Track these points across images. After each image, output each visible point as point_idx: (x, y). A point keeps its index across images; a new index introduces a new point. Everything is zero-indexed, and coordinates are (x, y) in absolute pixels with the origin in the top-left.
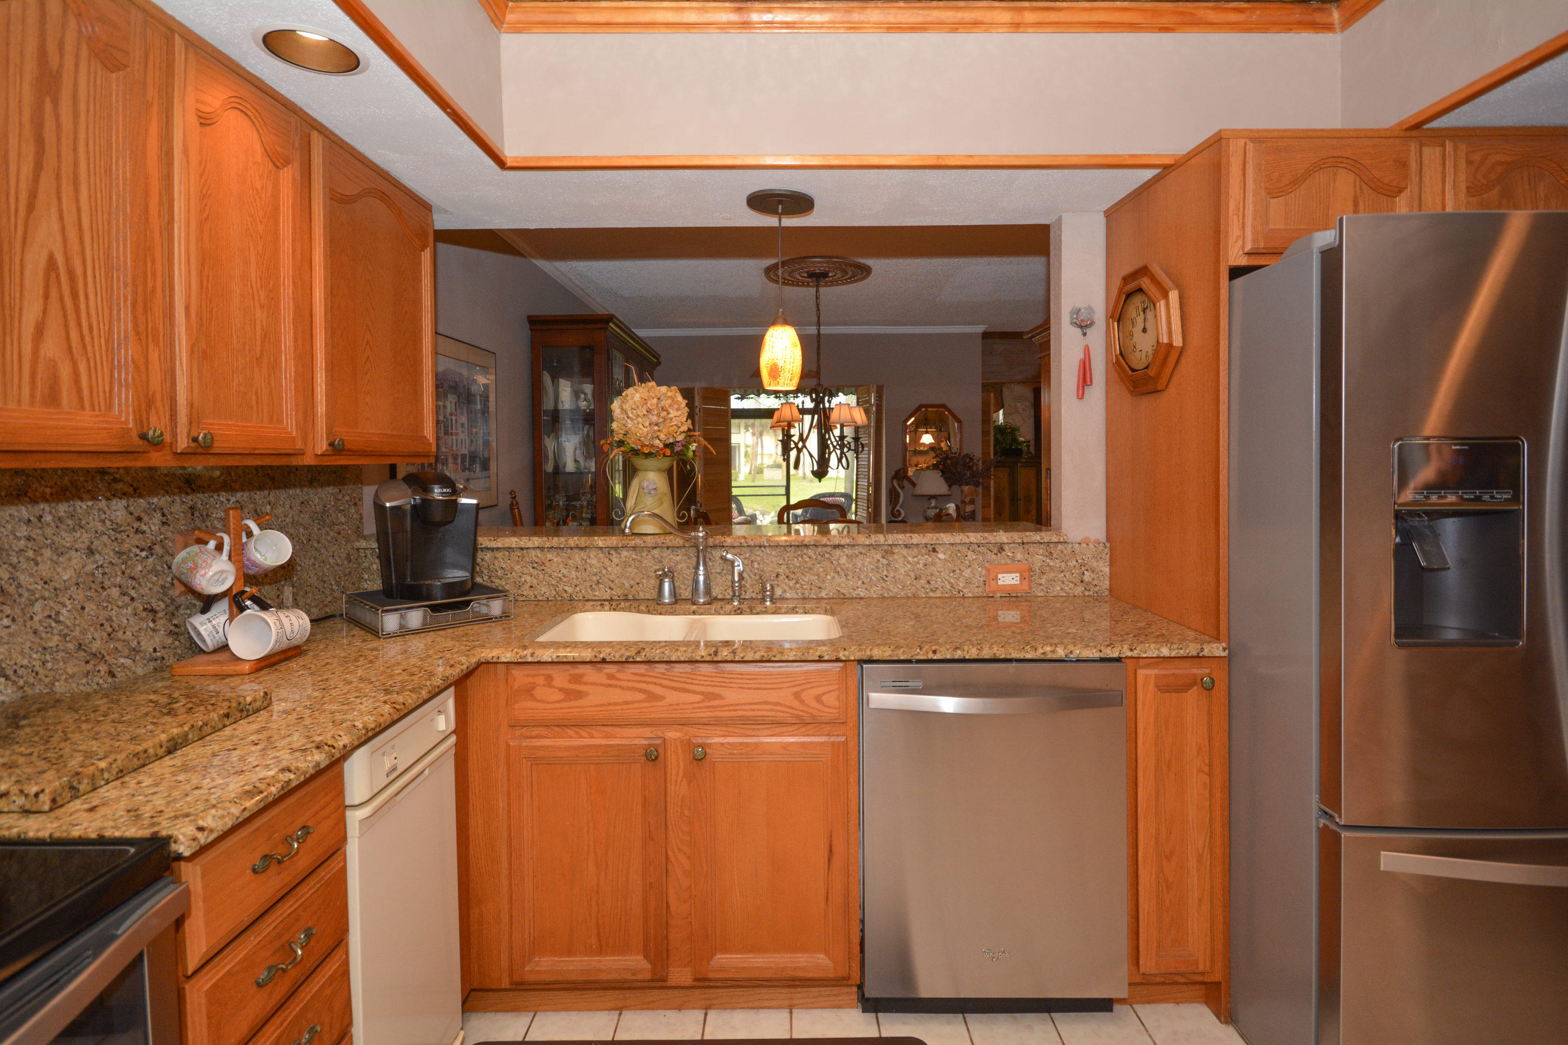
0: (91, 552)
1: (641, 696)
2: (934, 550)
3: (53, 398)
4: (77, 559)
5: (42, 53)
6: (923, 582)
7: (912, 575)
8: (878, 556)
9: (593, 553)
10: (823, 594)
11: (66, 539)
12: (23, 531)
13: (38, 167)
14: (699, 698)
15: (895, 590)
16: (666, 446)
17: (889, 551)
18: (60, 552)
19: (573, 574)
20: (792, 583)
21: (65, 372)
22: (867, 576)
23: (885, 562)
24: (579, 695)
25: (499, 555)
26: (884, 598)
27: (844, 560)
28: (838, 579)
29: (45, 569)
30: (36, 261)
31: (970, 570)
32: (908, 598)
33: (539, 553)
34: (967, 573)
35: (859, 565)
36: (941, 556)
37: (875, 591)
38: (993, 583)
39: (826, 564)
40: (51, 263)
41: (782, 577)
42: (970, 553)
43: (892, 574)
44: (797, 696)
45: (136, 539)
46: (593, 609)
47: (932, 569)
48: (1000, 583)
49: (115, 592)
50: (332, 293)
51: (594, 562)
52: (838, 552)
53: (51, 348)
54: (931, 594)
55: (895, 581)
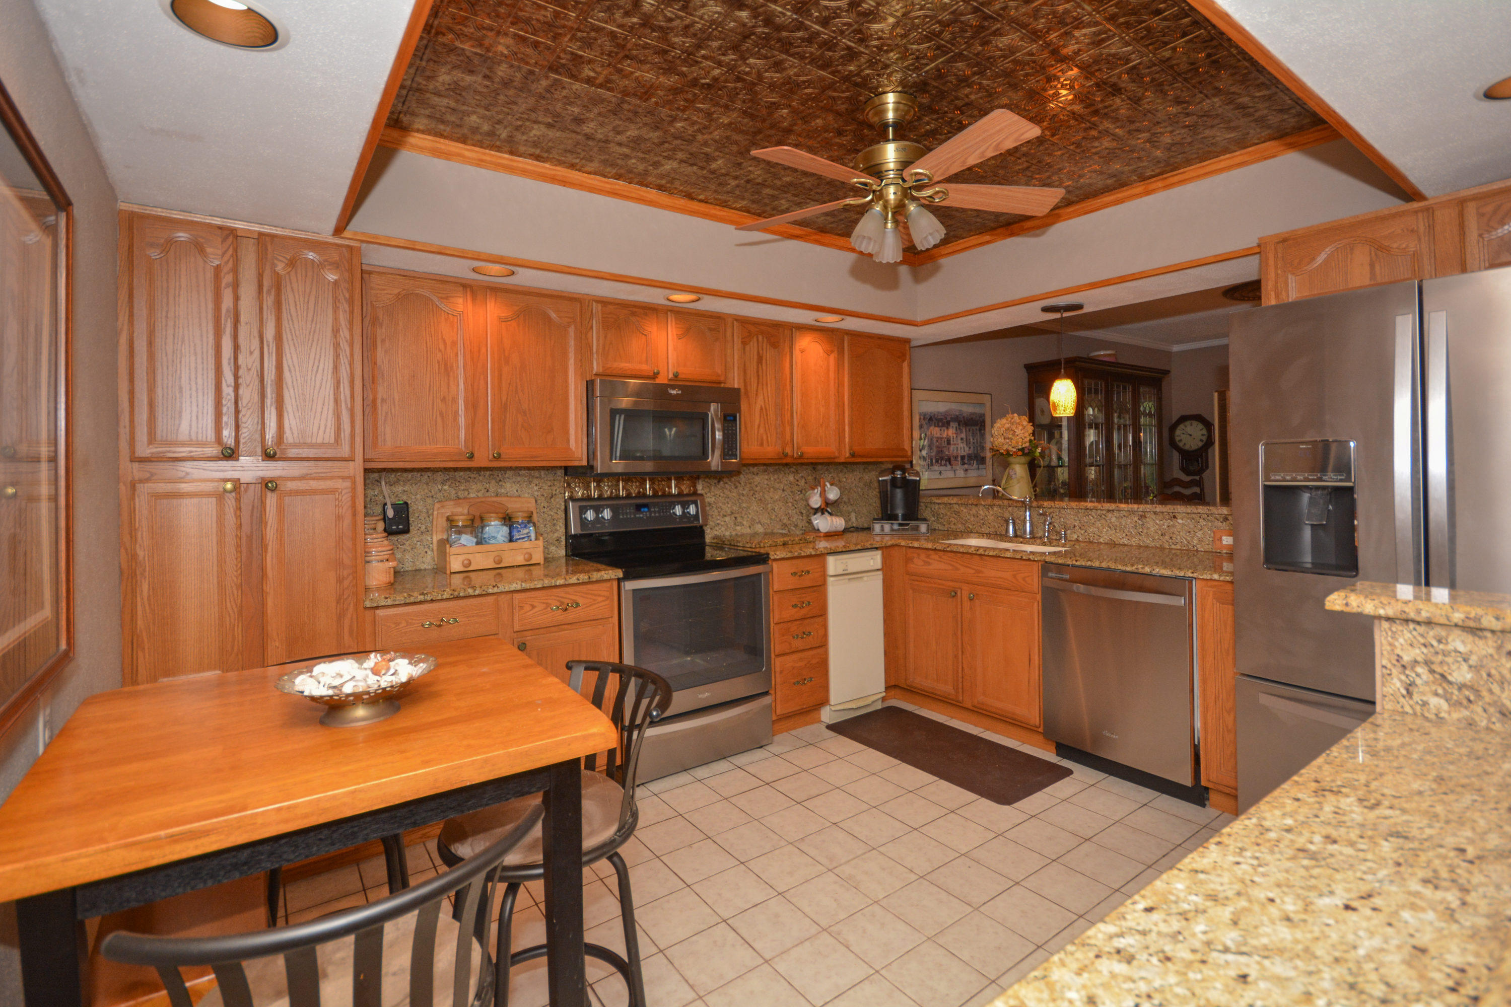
0: (783, 490)
1: (951, 568)
2: (1175, 517)
3: (762, 444)
4: (780, 492)
5: (758, 352)
6: (1167, 537)
7: (1160, 532)
8: (1136, 519)
9: (981, 507)
10: (1101, 540)
11: (777, 485)
12: (766, 482)
13: (758, 383)
14: (973, 571)
15: (1148, 542)
16: (1019, 450)
17: (1142, 517)
18: (775, 489)
19: (972, 519)
20: (1082, 532)
21: (765, 437)
22: (1129, 531)
23: (1140, 522)
24: (929, 564)
25: (941, 506)
26: (1141, 546)
27: (1114, 519)
28: (1111, 532)
29: (771, 494)
30: (758, 407)
31: (1201, 532)
32: (1157, 548)
33: (957, 506)
34: (1200, 534)
35: (1124, 524)
36: (1180, 521)
37: (1134, 541)
38: (1218, 543)
39: (1103, 521)
40: (761, 409)
41: (1077, 528)
42: (1201, 520)
43: (1145, 531)
44: (1014, 576)
45: (797, 488)
46: (979, 537)
47: (1172, 530)
48: (1224, 542)
49: (790, 504)
50: (852, 395)
51: (981, 512)
52: (1110, 515)
53: (762, 430)
54: (1173, 547)
55: (1148, 535)
